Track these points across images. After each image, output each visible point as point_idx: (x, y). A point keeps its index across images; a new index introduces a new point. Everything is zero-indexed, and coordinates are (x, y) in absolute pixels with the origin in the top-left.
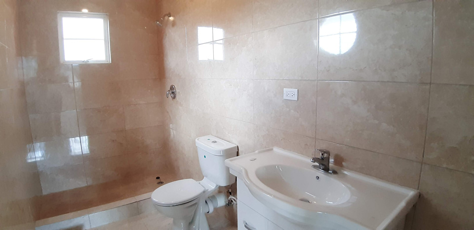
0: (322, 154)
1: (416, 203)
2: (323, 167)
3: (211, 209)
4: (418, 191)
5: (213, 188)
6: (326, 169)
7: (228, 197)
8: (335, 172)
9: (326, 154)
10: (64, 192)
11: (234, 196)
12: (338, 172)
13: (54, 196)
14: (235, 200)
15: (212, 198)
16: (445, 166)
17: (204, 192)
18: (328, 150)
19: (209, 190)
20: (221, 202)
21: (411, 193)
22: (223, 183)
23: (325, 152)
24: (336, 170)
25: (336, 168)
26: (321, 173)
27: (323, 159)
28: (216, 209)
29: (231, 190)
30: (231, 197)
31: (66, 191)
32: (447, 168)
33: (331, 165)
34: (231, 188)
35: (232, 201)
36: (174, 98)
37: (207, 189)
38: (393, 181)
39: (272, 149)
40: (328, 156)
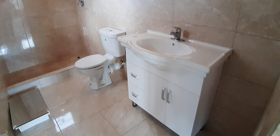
0: (177, 30)
1: (230, 56)
2: (177, 38)
3: (112, 71)
4: (232, 49)
5: (112, 58)
6: (179, 39)
7: (121, 63)
8: (183, 41)
9: (179, 30)
10: (22, 70)
11: (125, 63)
12: (185, 41)
13: (16, 74)
14: (125, 65)
15: (112, 65)
16: (249, 33)
17: (107, 61)
18: (180, 27)
19: (110, 60)
20: (118, 67)
21: (227, 50)
22: (118, 55)
23: (178, 29)
24: (184, 40)
25: (184, 39)
26: (176, 42)
27: (177, 33)
28: (114, 71)
29: (122, 59)
30: (123, 63)
31: (23, 69)
32: (250, 34)
33: (181, 37)
34: (123, 58)
35: (124, 66)
36: (83, 5)
37: (108, 59)
38: (218, 44)
39: (146, 31)
40: (180, 31)
